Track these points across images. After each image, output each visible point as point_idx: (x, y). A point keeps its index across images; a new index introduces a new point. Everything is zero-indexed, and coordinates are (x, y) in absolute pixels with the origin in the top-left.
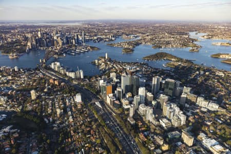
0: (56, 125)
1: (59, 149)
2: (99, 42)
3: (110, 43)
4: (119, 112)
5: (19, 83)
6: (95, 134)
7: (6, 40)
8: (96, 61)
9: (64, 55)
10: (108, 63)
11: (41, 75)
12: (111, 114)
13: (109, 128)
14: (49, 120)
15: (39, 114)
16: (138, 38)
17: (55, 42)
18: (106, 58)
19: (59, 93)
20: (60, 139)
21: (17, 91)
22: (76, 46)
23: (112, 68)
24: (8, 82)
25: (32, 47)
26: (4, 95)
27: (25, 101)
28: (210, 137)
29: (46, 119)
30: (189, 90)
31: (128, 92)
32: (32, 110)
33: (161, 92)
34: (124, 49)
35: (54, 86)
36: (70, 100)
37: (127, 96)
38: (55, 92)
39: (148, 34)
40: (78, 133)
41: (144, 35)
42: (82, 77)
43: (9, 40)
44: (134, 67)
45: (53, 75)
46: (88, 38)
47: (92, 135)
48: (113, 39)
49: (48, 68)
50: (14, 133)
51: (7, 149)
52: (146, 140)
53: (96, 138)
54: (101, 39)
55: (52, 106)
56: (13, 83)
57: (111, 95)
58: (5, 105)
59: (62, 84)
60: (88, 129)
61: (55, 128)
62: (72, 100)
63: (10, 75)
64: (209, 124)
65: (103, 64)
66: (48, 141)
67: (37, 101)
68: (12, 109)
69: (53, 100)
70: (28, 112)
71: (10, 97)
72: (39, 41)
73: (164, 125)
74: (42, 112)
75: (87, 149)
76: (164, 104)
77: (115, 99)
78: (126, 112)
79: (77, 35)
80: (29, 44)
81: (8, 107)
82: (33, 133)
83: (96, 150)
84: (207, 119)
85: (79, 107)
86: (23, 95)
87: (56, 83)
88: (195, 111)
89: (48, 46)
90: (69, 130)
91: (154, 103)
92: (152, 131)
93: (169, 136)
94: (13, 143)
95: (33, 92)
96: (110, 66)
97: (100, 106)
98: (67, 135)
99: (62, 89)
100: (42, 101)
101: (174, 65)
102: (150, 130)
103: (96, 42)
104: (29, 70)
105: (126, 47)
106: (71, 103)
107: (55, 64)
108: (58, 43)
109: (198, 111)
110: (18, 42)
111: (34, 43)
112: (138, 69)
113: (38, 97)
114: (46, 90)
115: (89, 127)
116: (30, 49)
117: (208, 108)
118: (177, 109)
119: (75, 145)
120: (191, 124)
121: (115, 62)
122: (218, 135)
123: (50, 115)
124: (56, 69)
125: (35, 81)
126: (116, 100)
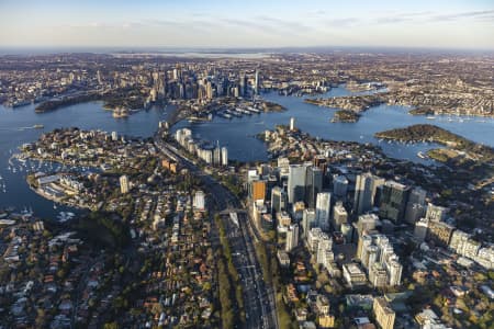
0: (146, 245)
1: (134, 285)
2: (289, 94)
3: (312, 98)
4: (266, 238)
5: (112, 161)
6: (206, 272)
7: (118, 83)
8: (267, 134)
9: (210, 117)
10: (290, 138)
11: (152, 151)
12: (251, 239)
13: (236, 264)
14: (137, 233)
15: (124, 219)
16: (381, 91)
17: (200, 90)
18: (292, 128)
19: (171, 188)
20: (143, 270)
21: (103, 175)
22: (238, 100)
23: (292, 150)
24: (95, 158)
25: (156, 98)
26: (80, 180)
27: (109, 194)
28: (444, 322)
29: (133, 232)
30: (439, 213)
31: (299, 200)
32: (116, 212)
33: (376, 209)
34: (339, 113)
35: (167, 173)
36: (185, 202)
37: (295, 209)
38: (164, 184)
39: (411, 81)
40: (178, 265)
41: (401, 84)
42: (225, 162)
43: (124, 84)
44: (342, 153)
45: (173, 152)
46: (269, 86)
47: (200, 274)
48: (324, 89)
49: (170, 140)
50: (72, 244)
51: (53, 268)
52: (296, 299)
53: (206, 280)
54: (297, 89)
55: (150, 209)
56: (103, 161)
57: (260, 202)
58: (77, 197)
59: (184, 171)
60: (197, 261)
61: (141, 249)
62: (189, 202)
63: (101, 146)
64: (458, 293)
65: (279, 139)
66: (121, 269)
67: (128, 196)
68: (87, 206)
69: (155, 198)
70: (109, 214)
71: (89, 184)
72: (171, 88)
73: (349, 279)
74: (130, 218)
75: (182, 295)
76: (364, 234)
77: (265, 211)
78: (280, 241)
79: (246, 79)
80: (153, 92)
81: (81, 202)
82: (103, 251)
83: (196, 300)
84: (460, 283)
85: (197, 217)
86: (110, 184)
87: (173, 168)
88: (440, 262)
89: (185, 97)
90: (164, 256)
91: (344, 229)
92: (318, 285)
93: (348, 302)
94: (64, 259)
95: (123, 179)
96: (292, 146)
97: (236, 222)
98: (157, 264)
99: (179, 181)
100: (135, 199)
101: (446, 156)
102: (314, 283)
103: (283, 94)
104: (136, 140)
105: (345, 108)
106: (185, 209)
107: (182, 133)
108: (205, 92)
109: (447, 262)
110: (137, 87)
111: (162, 91)
112: (349, 156)
113: (133, 191)
114: (150, 179)
115: (201, 257)
116: (151, 102)
117: (477, 259)
118: (387, 249)
119: (164, 284)
120: (412, 287)
121: (306, 139)
122: (471, 322)
123: (142, 224)
124: (183, 144)
125: (139, 160)
126: (268, 213)
